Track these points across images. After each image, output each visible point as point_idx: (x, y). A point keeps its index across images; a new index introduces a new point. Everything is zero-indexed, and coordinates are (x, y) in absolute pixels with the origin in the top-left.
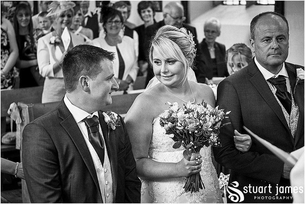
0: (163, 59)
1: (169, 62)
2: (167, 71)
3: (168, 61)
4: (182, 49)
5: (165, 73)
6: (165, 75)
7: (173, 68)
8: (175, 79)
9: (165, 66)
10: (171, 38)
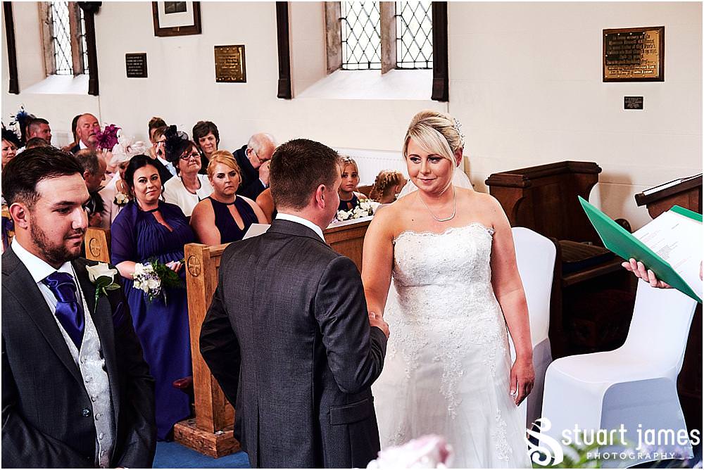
0: (424, 154)
1: (433, 159)
2: (429, 171)
3: (431, 158)
4: (450, 143)
5: (426, 174)
6: (425, 178)
7: (436, 167)
8: (435, 183)
9: (426, 163)
10: (436, 127)
